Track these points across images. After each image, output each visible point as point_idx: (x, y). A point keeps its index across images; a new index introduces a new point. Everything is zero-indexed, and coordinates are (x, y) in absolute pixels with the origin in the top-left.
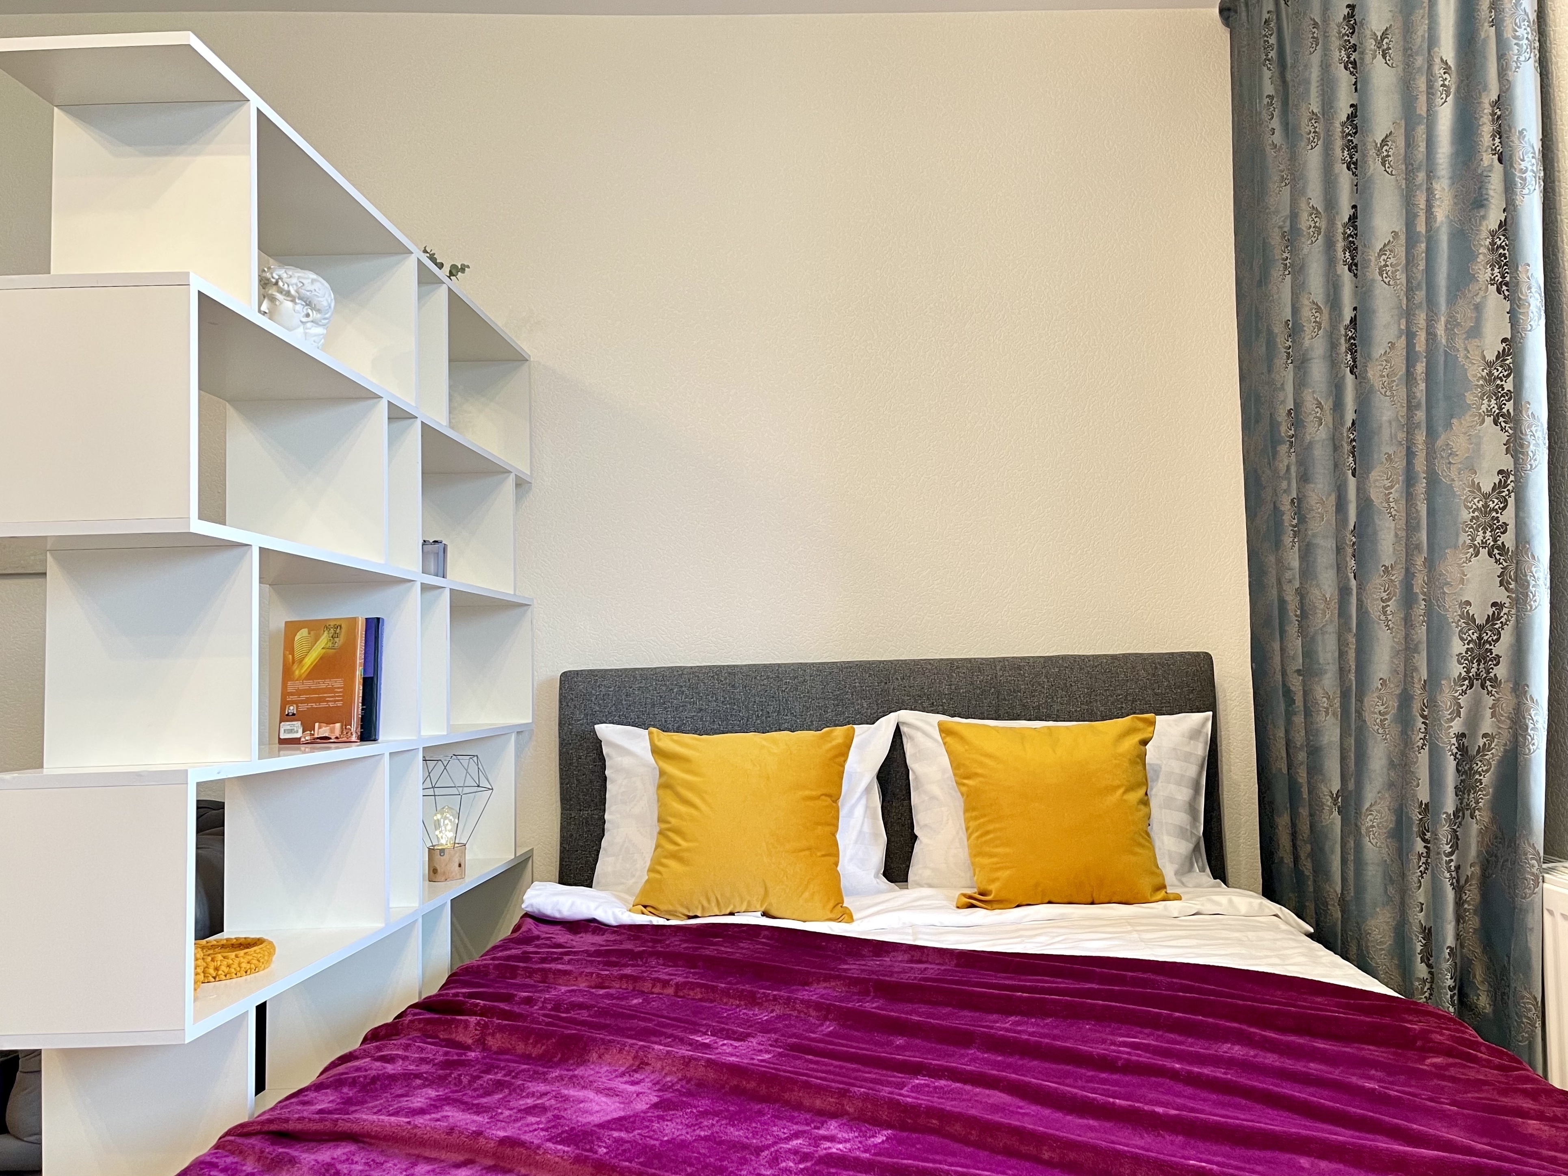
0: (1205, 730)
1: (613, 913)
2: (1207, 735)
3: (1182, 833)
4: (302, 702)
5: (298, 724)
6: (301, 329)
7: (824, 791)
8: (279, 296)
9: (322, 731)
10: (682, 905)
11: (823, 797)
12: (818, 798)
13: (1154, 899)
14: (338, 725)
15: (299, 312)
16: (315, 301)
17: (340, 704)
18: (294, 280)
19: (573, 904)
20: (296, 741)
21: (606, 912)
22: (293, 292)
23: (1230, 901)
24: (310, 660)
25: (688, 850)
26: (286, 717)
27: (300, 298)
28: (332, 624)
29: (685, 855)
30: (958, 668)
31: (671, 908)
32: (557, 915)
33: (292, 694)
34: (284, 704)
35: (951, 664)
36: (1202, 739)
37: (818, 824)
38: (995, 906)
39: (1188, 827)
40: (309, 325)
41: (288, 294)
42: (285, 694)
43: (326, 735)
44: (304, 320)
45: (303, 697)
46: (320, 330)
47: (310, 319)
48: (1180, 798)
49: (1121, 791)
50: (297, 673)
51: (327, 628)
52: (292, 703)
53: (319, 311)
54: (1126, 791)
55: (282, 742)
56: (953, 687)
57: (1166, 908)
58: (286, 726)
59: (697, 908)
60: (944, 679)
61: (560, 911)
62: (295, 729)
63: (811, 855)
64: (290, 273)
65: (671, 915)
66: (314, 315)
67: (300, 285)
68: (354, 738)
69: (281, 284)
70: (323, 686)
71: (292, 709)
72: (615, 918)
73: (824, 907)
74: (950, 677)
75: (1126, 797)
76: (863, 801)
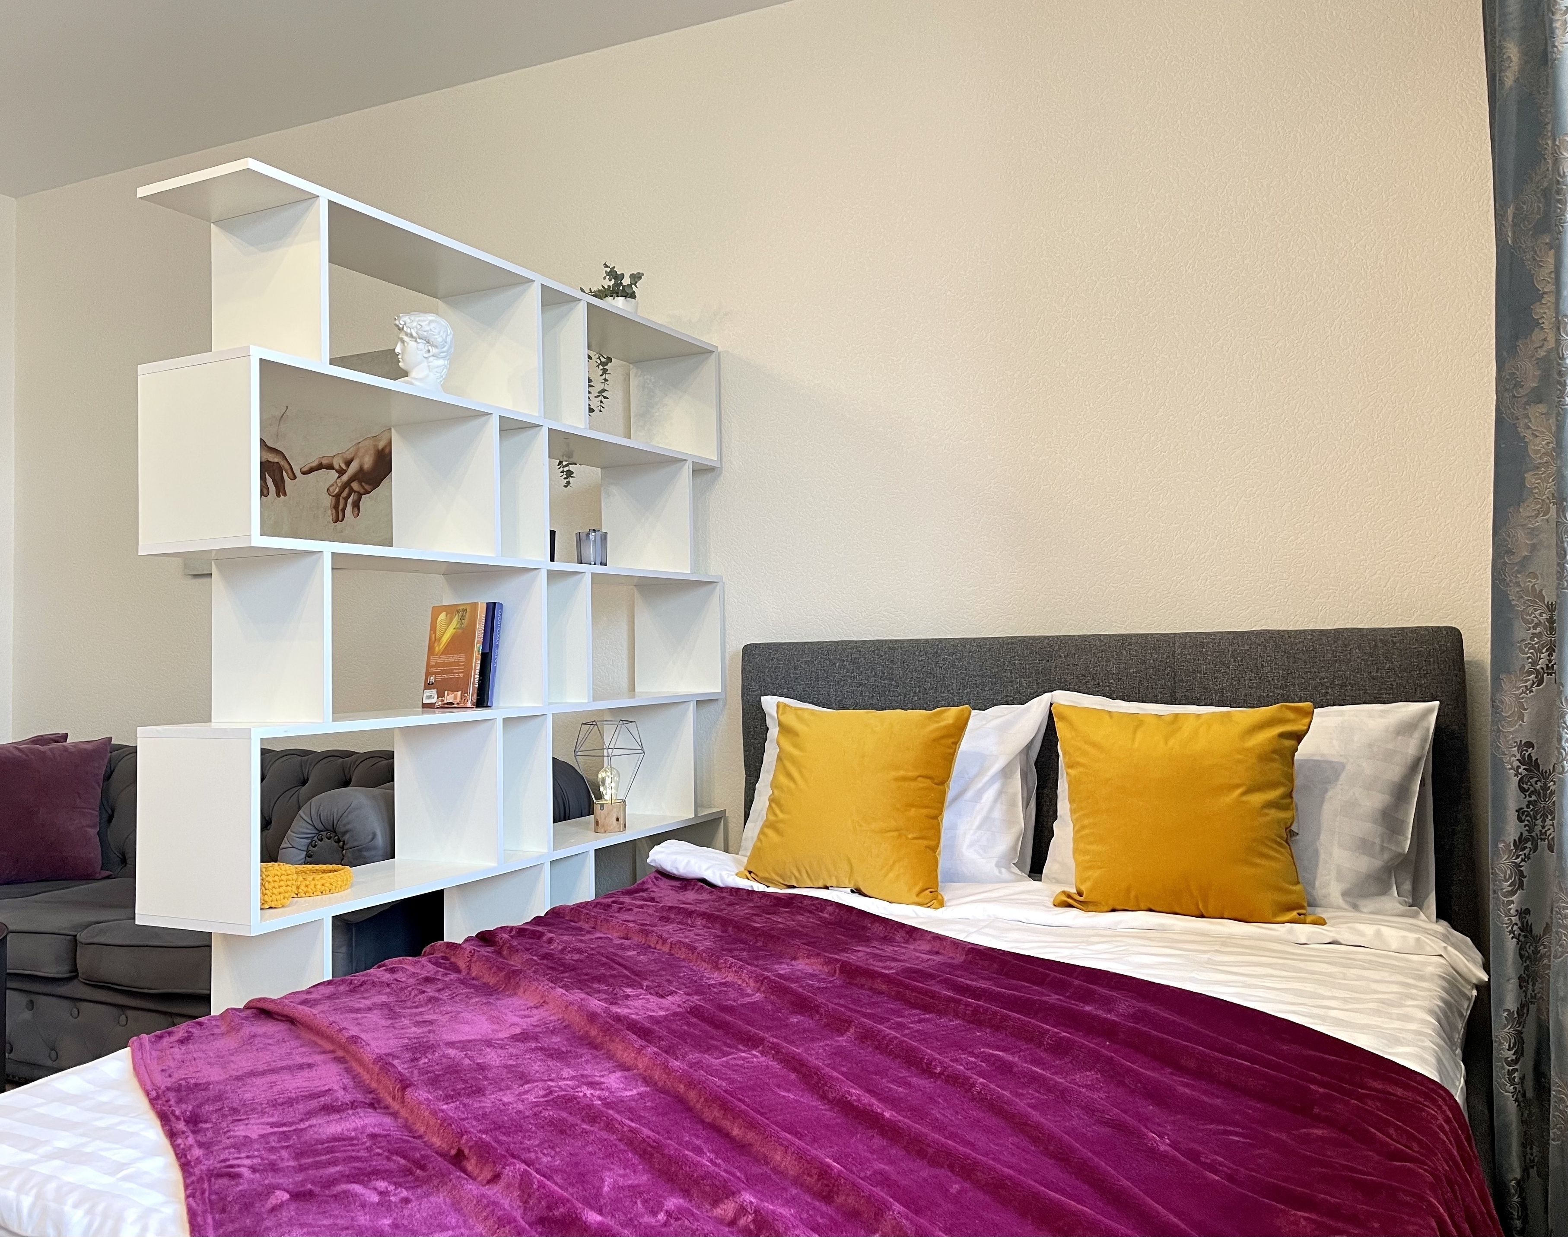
0: (1425, 724)
1: (721, 875)
2: (1428, 730)
3: (1364, 846)
4: (438, 673)
5: (434, 691)
6: (425, 364)
7: (925, 773)
8: (406, 339)
9: (449, 698)
10: (777, 874)
11: (920, 779)
12: (915, 779)
13: (1278, 919)
14: (459, 693)
15: (421, 350)
16: (431, 340)
17: (461, 675)
18: (415, 324)
19: (688, 862)
20: (431, 706)
21: (714, 873)
22: (414, 334)
23: (1378, 934)
24: (445, 639)
25: (782, 821)
26: (428, 686)
27: (420, 338)
28: (461, 608)
29: (781, 826)
30: (1130, 644)
31: (767, 875)
32: (675, 872)
33: (432, 667)
34: (428, 674)
35: (1124, 640)
36: (1417, 735)
37: (912, 805)
38: (1090, 908)
39: (1378, 841)
40: (431, 359)
41: (411, 336)
42: (429, 666)
43: (451, 701)
44: (427, 355)
45: (439, 669)
46: (441, 362)
47: (431, 354)
48: (1368, 804)
49: (1240, 790)
50: (437, 649)
51: (458, 612)
52: (432, 674)
53: (436, 347)
54: (1249, 791)
55: (425, 706)
56: (1122, 666)
57: (1290, 932)
58: (427, 693)
59: (790, 878)
60: (1113, 656)
61: (677, 869)
62: (431, 696)
63: (900, 836)
64: (412, 318)
65: (769, 882)
66: (433, 350)
67: (419, 327)
68: (469, 704)
69: (405, 329)
70: (452, 660)
71: (432, 679)
72: (722, 880)
73: (910, 890)
74: (1119, 654)
75: (1245, 798)
76: (996, 786)
